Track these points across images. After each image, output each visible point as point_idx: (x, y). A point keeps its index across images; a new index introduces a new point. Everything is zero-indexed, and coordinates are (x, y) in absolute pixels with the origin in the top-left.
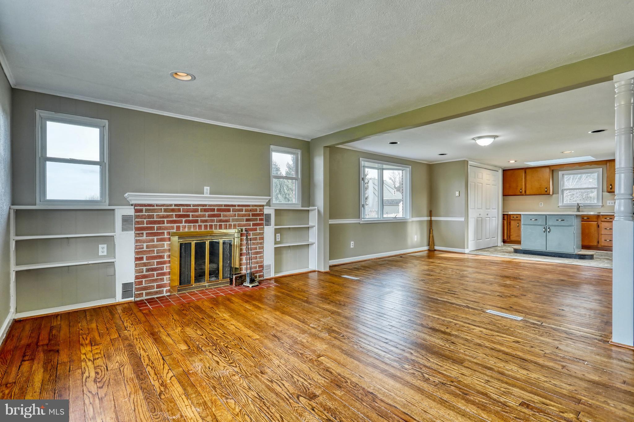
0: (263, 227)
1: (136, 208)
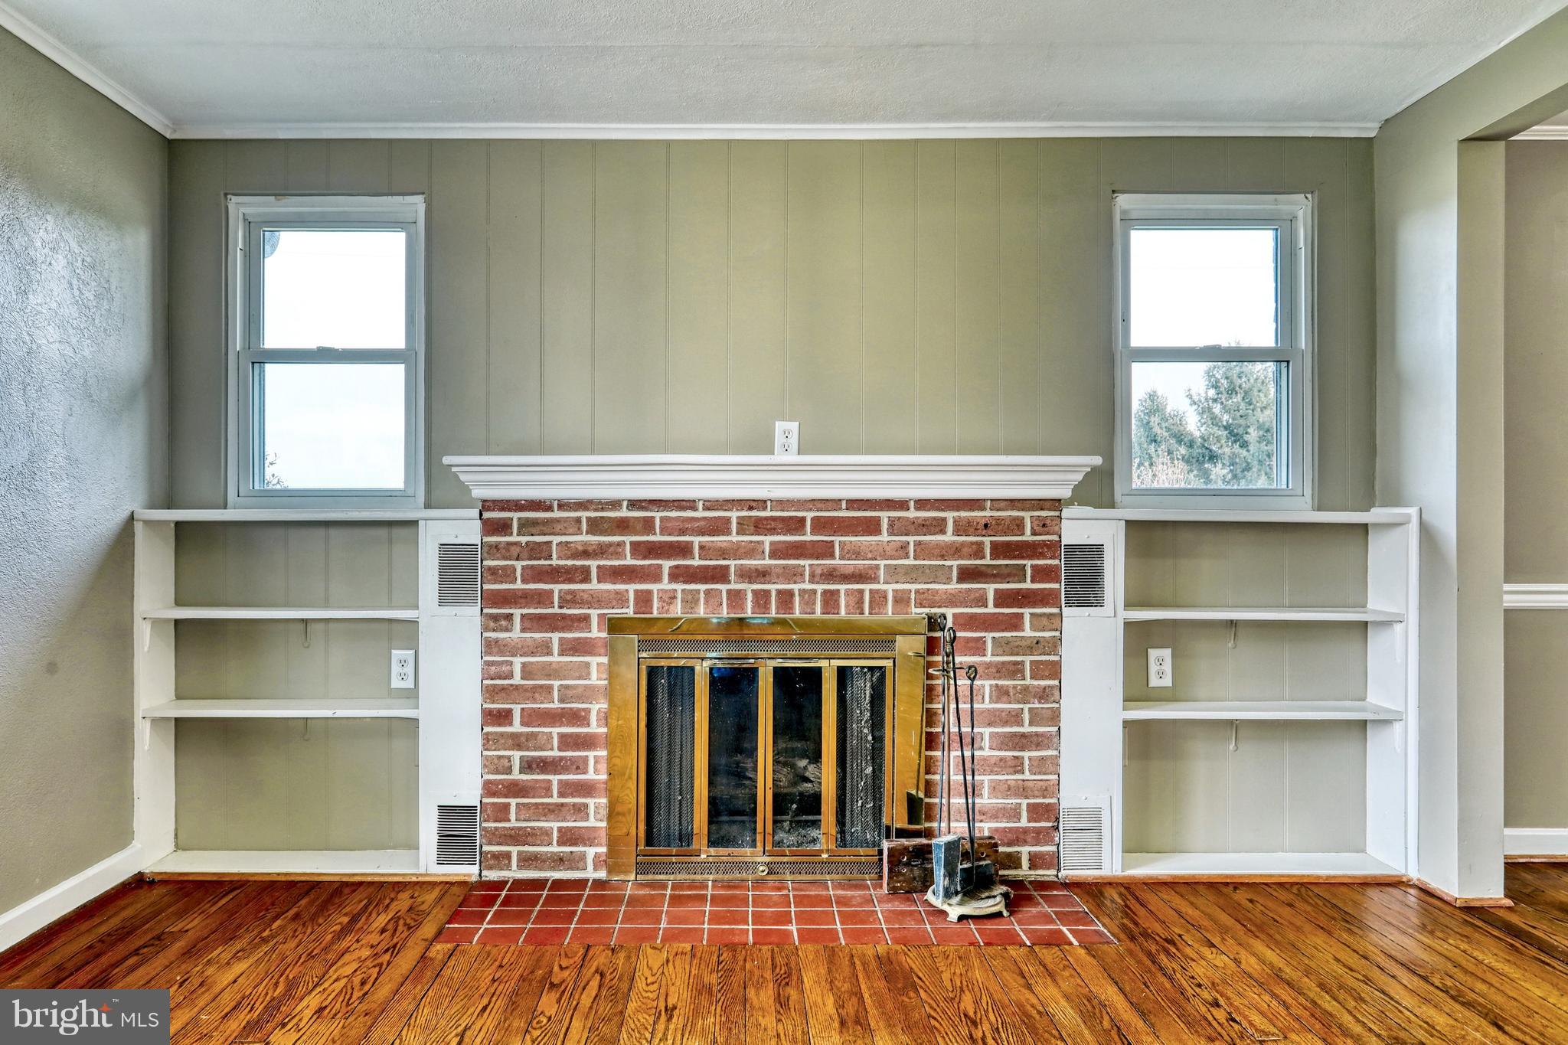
0: (1055, 610)
1: (487, 515)
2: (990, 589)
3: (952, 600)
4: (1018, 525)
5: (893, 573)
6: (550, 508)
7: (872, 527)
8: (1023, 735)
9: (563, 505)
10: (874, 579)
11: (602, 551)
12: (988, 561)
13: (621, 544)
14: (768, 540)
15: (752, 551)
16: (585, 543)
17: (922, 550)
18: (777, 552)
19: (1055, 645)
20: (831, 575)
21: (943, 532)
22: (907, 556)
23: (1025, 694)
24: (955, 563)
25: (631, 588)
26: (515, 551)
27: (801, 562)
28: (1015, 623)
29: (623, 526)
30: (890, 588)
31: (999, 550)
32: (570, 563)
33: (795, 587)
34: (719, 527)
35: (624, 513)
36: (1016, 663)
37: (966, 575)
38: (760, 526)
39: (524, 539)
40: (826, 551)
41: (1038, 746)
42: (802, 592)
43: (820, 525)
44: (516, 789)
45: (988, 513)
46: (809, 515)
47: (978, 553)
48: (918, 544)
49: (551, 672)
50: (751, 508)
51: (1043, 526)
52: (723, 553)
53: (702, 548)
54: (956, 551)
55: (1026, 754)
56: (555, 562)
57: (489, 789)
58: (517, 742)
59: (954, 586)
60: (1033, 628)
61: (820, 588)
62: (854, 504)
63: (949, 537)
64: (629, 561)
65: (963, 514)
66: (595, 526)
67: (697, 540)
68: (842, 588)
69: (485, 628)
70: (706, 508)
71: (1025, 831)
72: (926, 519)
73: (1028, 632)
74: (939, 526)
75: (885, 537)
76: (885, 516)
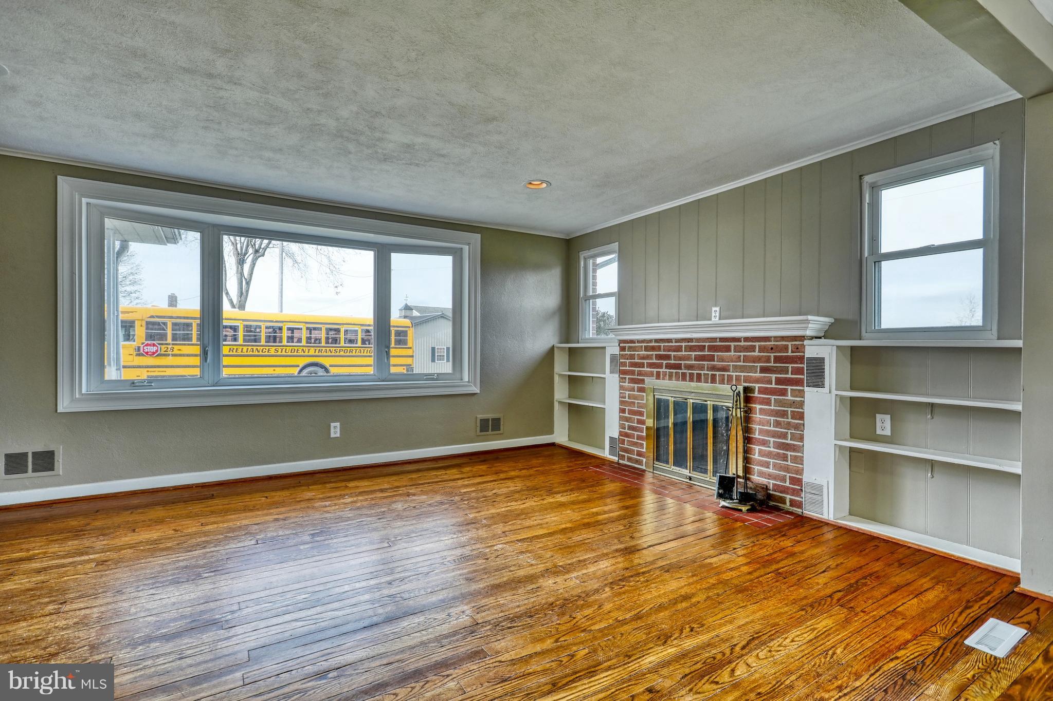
0: (801, 388)
1: (621, 345)
2: (774, 376)
3: (757, 381)
4: (786, 348)
5: (736, 368)
6: (635, 343)
7: (728, 349)
8: (787, 444)
9: (639, 342)
10: (728, 370)
11: (648, 357)
12: (772, 364)
13: (652, 355)
14: (693, 354)
15: (688, 358)
16: (643, 354)
17: (746, 359)
18: (697, 358)
19: (801, 404)
20: (713, 368)
21: (754, 351)
22: (740, 361)
23: (788, 425)
24: (759, 365)
25: (655, 370)
26: (627, 357)
27: (704, 363)
28: (783, 393)
29: (653, 349)
30: (734, 374)
31: (777, 359)
32: (640, 361)
33: (702, 372)
34: (679, 349)
35: (653, 344)
36: (784, 411)
37: (764, 370)
38: (691, 349)
39: (629, 353)
40: (712, 358)
41: (794, 450)
42: (704, 374)
43: (711, 348)
44: (627, 435)
45: (773, 343)
46: (707, 344)
47: (768, 360)
48: (744, 356)
49: (635, 397)
50: (689, 342)
51: (797, 349)
52: (680, 358)
53: (674, 356)
54: (759, 359)
55: (789, 453)
56: (636, 361)
57: (621, 434)
58: (627, 420)
59: (758, 375)
60: (791, 396)
61: (710, 373)
62: (722, 339)
63: (756, 353)
64: (654, 361)
65: (762, 343)
66: (647, 348)
67: (673, 354)
68: (717, 373)
69: (620, 382)
70: (675, 342)
71: (788, 488)
72: (748, 345)
73: (789, 398)
74: (753, 349)
75: (732, 353)
76: (732, 344)
